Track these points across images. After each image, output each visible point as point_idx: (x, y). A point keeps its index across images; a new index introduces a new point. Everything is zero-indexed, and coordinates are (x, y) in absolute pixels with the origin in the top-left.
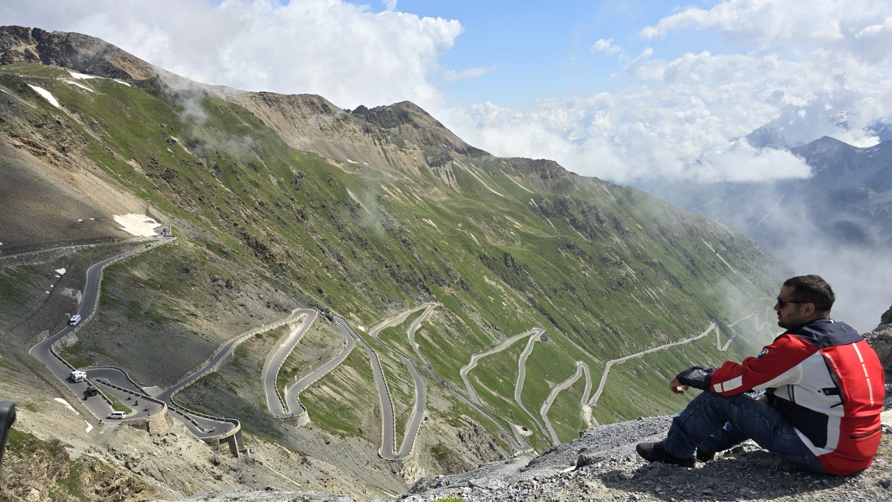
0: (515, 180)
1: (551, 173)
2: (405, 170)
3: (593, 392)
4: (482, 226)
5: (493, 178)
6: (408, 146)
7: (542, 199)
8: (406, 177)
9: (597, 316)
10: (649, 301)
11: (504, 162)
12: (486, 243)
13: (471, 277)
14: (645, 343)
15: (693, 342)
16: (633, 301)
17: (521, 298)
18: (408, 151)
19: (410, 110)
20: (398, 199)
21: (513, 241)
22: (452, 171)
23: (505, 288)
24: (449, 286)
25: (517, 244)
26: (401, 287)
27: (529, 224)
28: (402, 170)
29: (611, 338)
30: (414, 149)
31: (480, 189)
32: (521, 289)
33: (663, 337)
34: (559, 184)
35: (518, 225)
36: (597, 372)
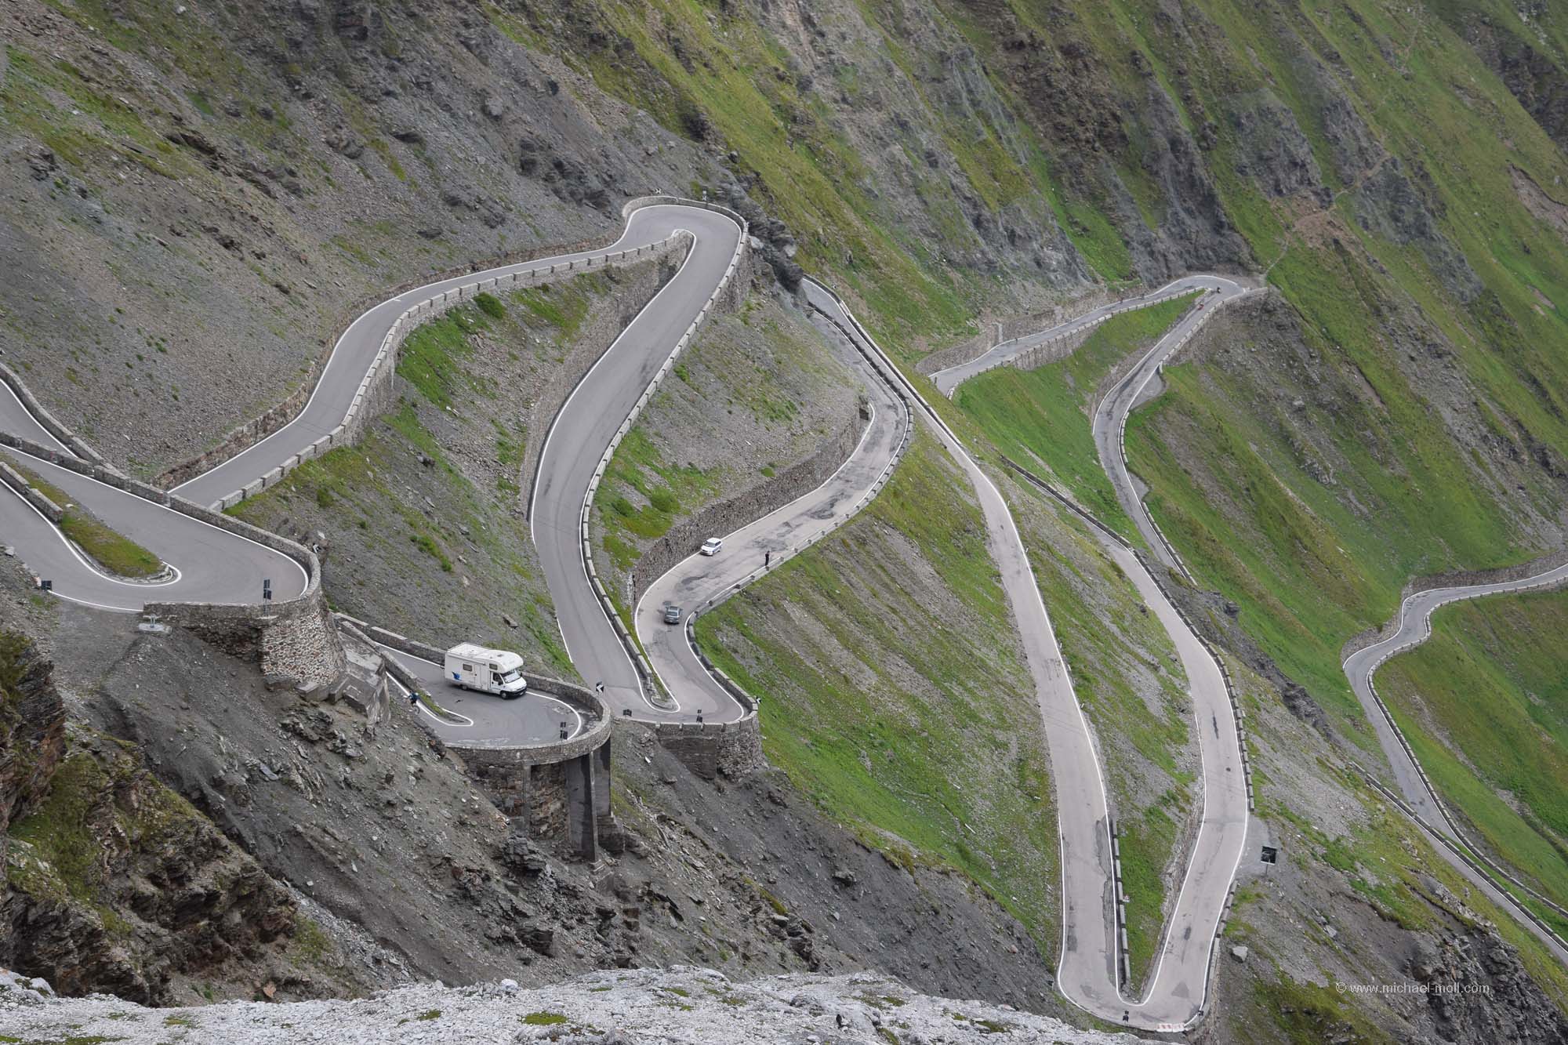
13: (1440, 167)
26: (1076, 169)
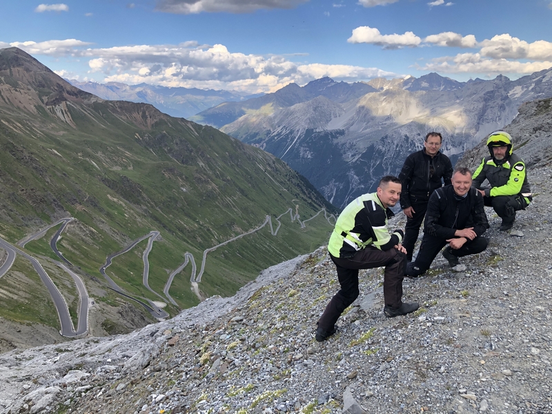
0: (122, 118)
1: (149, 114)
2: (22, 107)
3: (198, 273)
4: (100, 154)
5: (103, 116)
6: (22, 87)
7: (144, 133)
8: (23, 114)
9: (194, 220)
10: (228, 206)
11: (110, 104)
12: (104, 168)
13: (97, 196)
14: (227, 235)
15: (256, 231)
16: (217, 207)
17: (138, 210)
18: (22, 91)
19: (19, 56)
20: (20, 132)
21: (126, 167)
22: (67, 110)
23: (126, 204)
24: (80, 204)
25: (129, 168)
26: (38, 207)
27: (136, 153)
28: (19, 108)
29: (206, 234)
30: (29, 90)
31: (93, 125)
32: (138, 203)
33: (239, 229)
34: (156, 123)
35: (128, 154)
36: (199, 259)
